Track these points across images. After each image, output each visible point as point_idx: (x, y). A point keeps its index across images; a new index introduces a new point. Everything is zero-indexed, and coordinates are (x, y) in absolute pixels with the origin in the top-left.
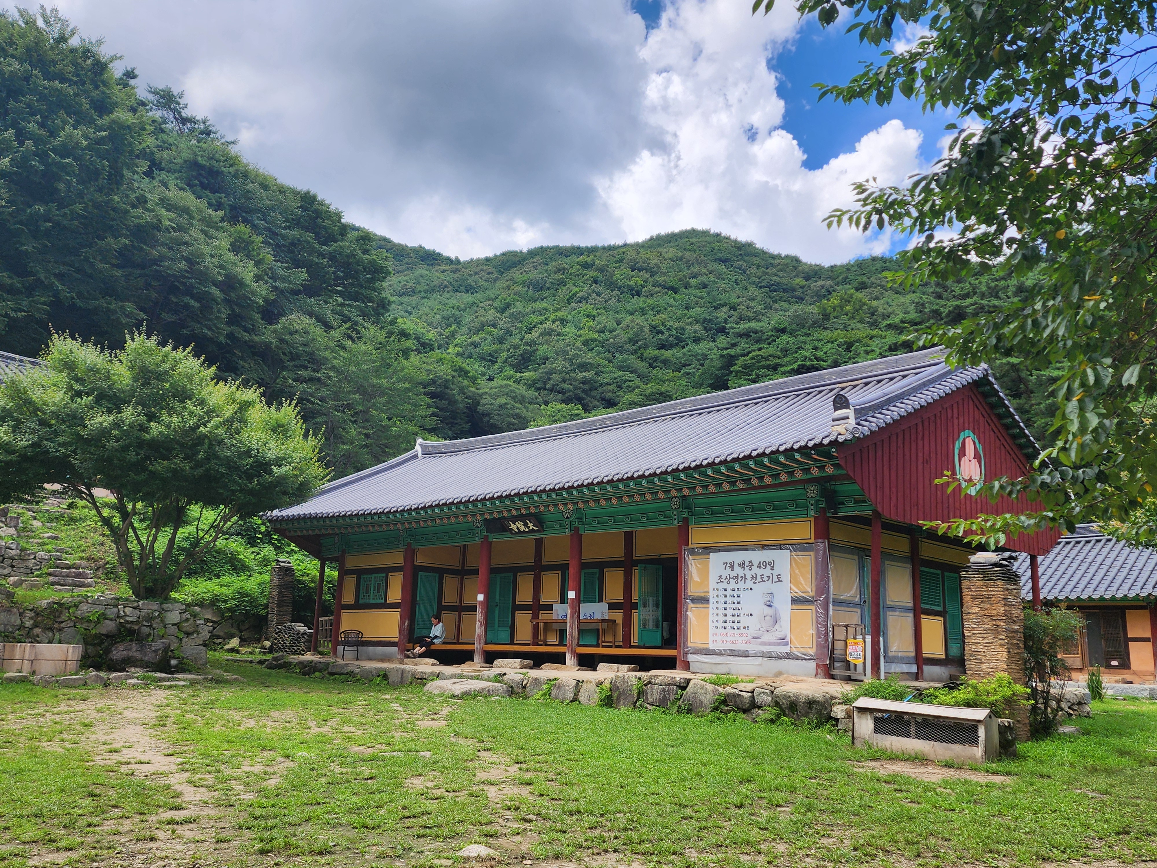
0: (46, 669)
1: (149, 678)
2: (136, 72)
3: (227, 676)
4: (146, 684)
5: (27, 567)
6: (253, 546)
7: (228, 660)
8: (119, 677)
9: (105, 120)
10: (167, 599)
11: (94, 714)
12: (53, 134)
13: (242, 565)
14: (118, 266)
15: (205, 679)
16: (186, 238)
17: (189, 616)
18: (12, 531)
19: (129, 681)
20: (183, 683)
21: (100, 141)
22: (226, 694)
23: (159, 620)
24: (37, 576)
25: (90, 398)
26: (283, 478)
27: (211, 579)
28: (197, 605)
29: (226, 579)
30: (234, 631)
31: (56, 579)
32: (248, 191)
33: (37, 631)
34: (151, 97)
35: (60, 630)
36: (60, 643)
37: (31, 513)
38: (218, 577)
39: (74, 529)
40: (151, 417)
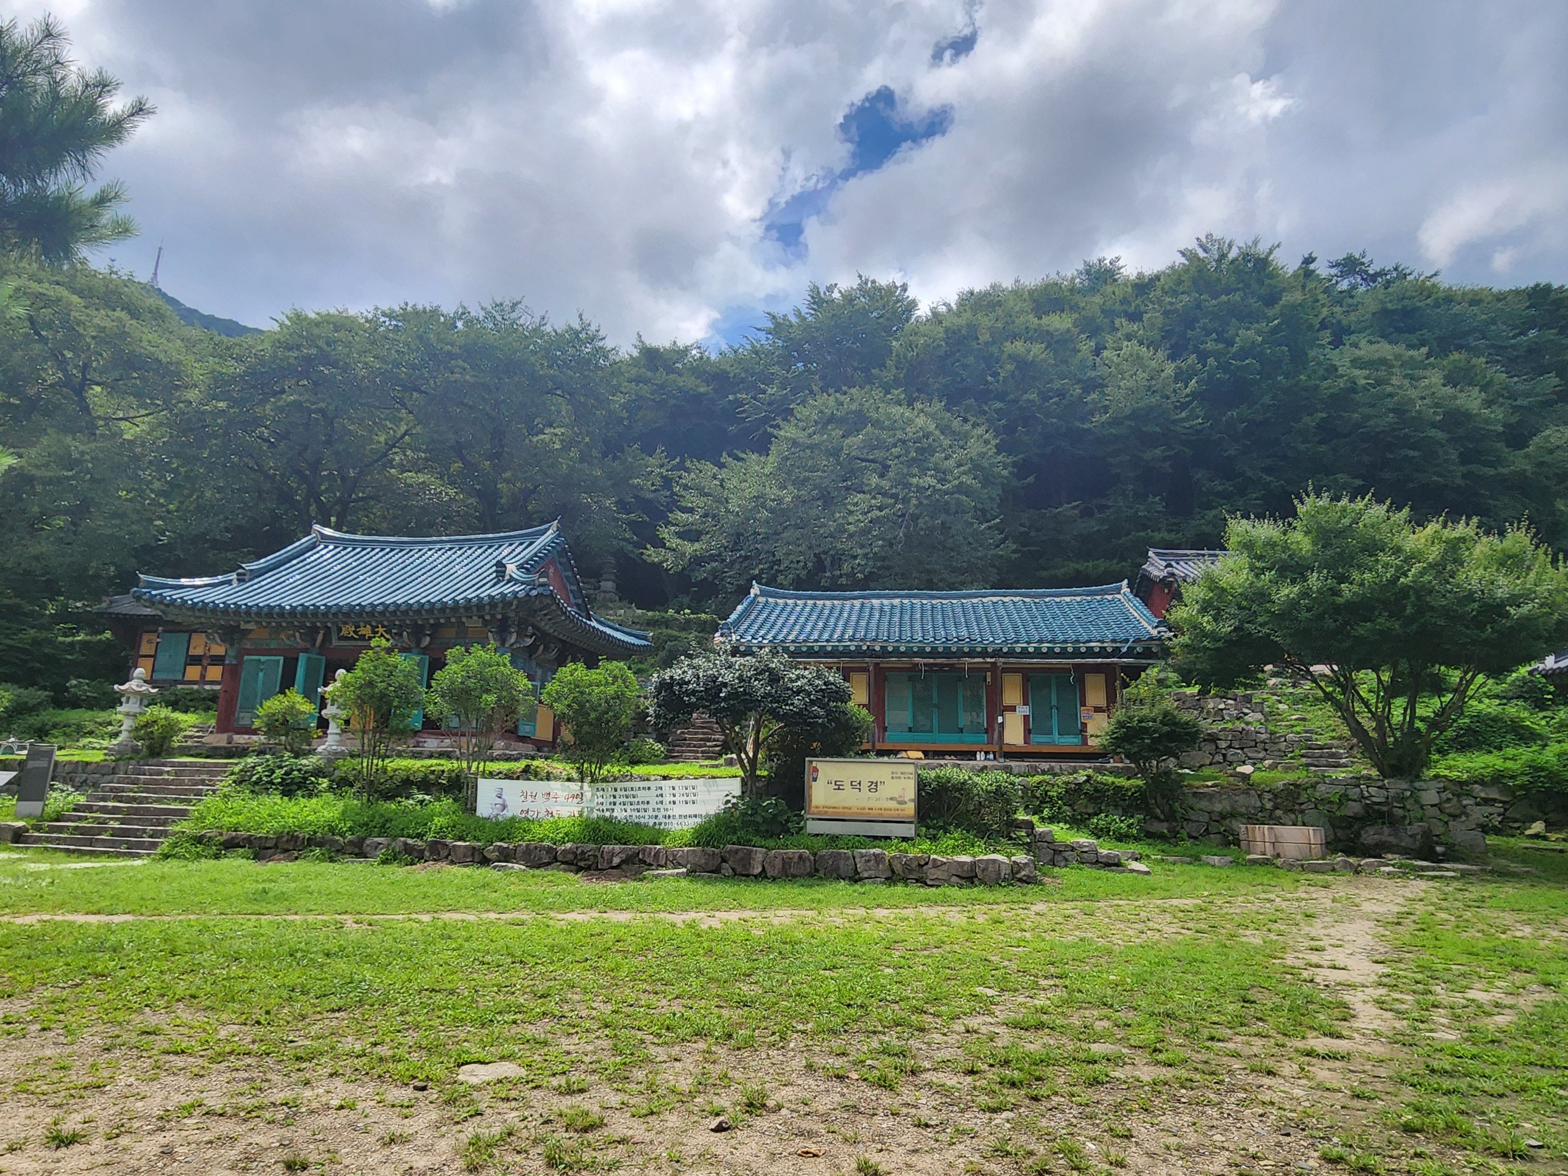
0: (1290, 851)
1: (1407, 866)
2: (1313, 255)
3: (1514, 867)
4: (1405, 873)
5: (1279, 750)
6: (1542, 710)
7: (1526, 848)
8: (1372, 864)
9: (1277, 308)
10: (1418, 777)
11: (1328, 904)
12: (1230, 343)
13: (1531, 733)
14: (1320, 442)
15: (1482, 870)
16: (1389, 389)
17: (1450, 796)
18: (1259, 716)
19: (1382, 869)
20: (1452, 874)
21: (1275, 330)
22: (1509, 891)
23: (1412, 801)
24: (1292, 758)
25: (1273, 572)
26: (1527, 620)
27: (1491, 752)
28: (1476, 782)
29: (1510, 751)
30: (1535, 812)
31: (1309, 760)
32: (1456, 314)
33: (1279, 813)
34: (1334, 271)
35: (1302, 812)
36: (1304, 825)
37: (1275, 697)
38: (1500, 749)
39: (1321, 709)
40: (1342, 579)
